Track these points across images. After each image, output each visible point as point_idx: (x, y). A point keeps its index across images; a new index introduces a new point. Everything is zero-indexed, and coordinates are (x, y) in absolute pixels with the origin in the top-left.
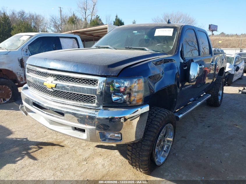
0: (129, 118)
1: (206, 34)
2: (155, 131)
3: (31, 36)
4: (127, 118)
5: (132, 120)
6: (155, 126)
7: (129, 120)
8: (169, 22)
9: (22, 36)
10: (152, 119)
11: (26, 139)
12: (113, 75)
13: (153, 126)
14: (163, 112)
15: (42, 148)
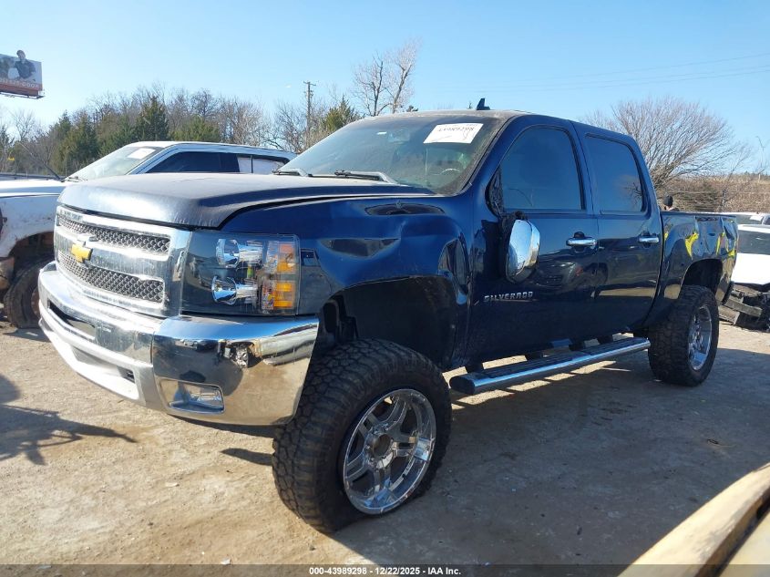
0: (266, 357)
1: (632, 151)
2: (342, 400)
3: (157, 149)
4: (257, 355)
5: (279, 364)
6: (347, 387)
7: (266, 362)
8: (481, 106)
9: (138, 149)
10: (344, 367)
11: (54, 413)
12: (205, 225)
13: (339, 386)
14: (386, 353)
15: (79, 438)
